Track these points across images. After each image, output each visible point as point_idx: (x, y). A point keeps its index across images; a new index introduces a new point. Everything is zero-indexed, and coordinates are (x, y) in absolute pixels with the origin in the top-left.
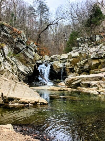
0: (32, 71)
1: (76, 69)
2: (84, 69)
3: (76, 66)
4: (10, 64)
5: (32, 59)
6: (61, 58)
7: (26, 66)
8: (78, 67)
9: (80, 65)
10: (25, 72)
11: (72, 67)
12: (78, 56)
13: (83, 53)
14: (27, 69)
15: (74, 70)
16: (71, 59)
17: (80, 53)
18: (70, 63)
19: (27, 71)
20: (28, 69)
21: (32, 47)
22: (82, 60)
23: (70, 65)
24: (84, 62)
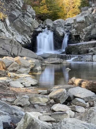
0: (30, 41)
1: (82, 36)
2: (91, 36)
3: (82, 33)
4: (11, 34)
5: (30, 27)
6: (66, 24)
7: (23, 36)
8: (84, 34)
9: (86, 31)
10: (22, 42)
11: (78, 34)
12: (83, 21)
13: (89, 17)
14: (24, 39)
15: (80, 37)
16: (76, 24)
17: (86, 17)
18: (75, 29)
19: (25, 41)
20: (26, 39)
21: (29, 13)
22: (89, 25)
23: (75, 31)
24: (90, 28)
